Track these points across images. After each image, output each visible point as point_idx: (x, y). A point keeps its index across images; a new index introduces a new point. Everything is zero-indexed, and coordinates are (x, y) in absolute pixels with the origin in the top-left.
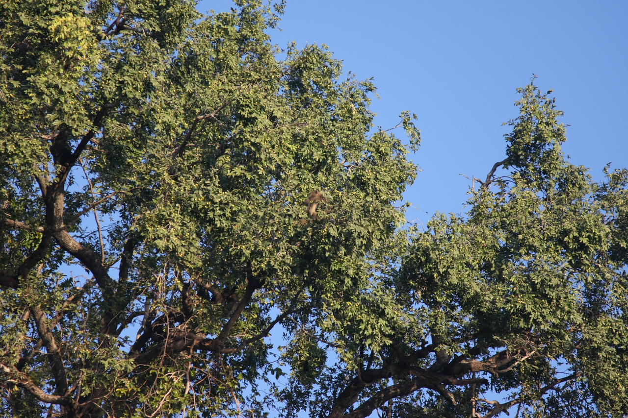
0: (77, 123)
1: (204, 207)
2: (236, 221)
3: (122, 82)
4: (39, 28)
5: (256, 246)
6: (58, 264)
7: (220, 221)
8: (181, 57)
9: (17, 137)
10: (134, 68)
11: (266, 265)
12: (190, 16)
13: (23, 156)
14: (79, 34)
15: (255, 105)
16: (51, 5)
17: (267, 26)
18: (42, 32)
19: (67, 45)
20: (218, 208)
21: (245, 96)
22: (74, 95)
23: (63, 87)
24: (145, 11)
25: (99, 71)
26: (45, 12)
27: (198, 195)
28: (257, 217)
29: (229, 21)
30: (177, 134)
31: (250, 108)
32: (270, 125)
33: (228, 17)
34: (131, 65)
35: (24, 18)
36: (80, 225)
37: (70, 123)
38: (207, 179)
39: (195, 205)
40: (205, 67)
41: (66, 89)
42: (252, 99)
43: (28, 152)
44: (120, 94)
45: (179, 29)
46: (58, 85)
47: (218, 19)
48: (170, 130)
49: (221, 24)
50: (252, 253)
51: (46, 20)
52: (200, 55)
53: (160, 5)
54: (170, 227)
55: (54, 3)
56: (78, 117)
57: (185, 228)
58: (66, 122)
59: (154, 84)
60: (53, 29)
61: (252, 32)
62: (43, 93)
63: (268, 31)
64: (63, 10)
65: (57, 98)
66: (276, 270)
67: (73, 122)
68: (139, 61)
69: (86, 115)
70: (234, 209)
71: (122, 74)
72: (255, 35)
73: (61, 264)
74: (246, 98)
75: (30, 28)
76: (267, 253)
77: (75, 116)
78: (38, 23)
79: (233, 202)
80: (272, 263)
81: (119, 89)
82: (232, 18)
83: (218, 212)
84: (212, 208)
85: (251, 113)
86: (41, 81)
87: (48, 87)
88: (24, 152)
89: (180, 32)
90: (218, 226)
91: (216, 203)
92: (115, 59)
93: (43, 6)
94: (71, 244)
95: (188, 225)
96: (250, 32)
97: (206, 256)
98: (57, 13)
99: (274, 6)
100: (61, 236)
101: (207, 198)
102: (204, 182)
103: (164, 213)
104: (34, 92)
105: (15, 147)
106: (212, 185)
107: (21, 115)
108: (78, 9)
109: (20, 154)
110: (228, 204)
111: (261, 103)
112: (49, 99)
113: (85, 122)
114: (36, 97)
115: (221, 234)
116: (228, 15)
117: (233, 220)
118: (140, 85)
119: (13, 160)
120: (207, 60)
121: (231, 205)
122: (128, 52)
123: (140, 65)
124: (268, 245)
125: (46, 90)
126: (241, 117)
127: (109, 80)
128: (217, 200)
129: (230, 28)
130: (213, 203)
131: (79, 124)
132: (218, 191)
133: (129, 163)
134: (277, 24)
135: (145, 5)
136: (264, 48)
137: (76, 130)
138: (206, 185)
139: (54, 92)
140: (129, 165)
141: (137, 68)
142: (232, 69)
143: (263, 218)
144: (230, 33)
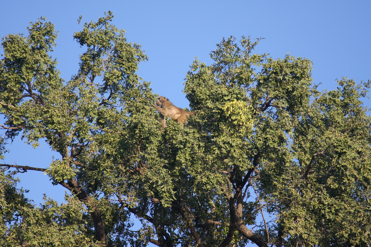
0: (242, 163)
1: (318, 208)
2: (338, 215)
3: (266, 138)
4: (218, 109)
5: (351, 230)
6: (245, 244)
7: (329, 215)
8: (303, 119)
9: (208, 173)
10: (273, 129)
11: (359, 241)
12: (307, 95)
13: (212, 184)
14: (240, 111)
15: (344, 145)
16: (225, 96)
17: (361, 96)
18: (220, 111)
19: (233, 118)
20: (327, 208)
21: (338, 140)
22: (239, 147)
23: (232, 143)
24: (280, 95)
25: (254, 132)
26: (222, 99)
27: (314, 201)
28: (350, 213)
29: (336, 95)
30: (306, 164)
31: (342, 147)
32: (357, 157)
33: (335, 93)
34: (271, 127)
35: (210, 104)
36: (255, 221)
37: (238, 163)
38: (319, 191)
39: (313, 207)
40: (318, 124)
41: (234, 144)
42: (343, 142)
43: (214, 181)
44: (265, 145)
45: (301, 103)
46: (229, 142)
47: (329, 94)
48: (301, 162)
49: (331, 97)
50: (349, 235)
51: (222, 104)
52: (314, 117)
53: (289, 90)
54: (298, 222)
55: (227, 94)
56: (243, 160)
57: (307, 222)
58: (236, 163)
59: (284, 138)
60: (225, 109)
61: (350, 101)
62: (221, 147)
63: (361, 99)
64: (232, 98)
65: (229, 149)
66: (366, 243)
67: (240, 163)
68: (276, 125)
69: (247, 158)
70: (336, 208)
71: (266, 134)
72: (352, 102)
73: (246, 244)
74: (339, 141)
75: (214, 109)
76: (359, 234)
77: (240, 159)
78: (218, 106)
79: (336, 204)
80: (363, 240)
81: (265, 142)
82: (338, 94)
83: (327, 210)
84: (323, 208)
85: (342, 150)
86: (220, 140)
87: (224, 143)
88: (212, 181)
89: (302, 105)
90: (328, 218)
91: (326, 205)
92: (261, 125)
93: (221, 96)
94: (247, 233)
95: (309, 219)
96: (349, 100)
97: (323, 237)
98: (229, 100)
99: (364, 84)
100: (242, 229)
101: (320, 202)
102: (317, 193)
103: (294, 212)
104: (216, 147)
105: (207, 179)
106: (322, 194)
107: (211, 160)
108: (241, 97)
109: (210, 183)
110: (332, 205)
111: (349, 143)
112: (225, 151)
113: (246, 162)
114: (218, 149)
115: (330, 223)
116: (335, 92)
117: (337, 214)
118: (276, 139)
119: (206, 187)
120: (319, 120)
121: (335, 206)
122: (269, 121)
123: (276, 127)
124: (359, 229)
125: (223, 145)
126: (337, 153)
127: (259, 137)
128: (326, 203)
129: (337, 99)
130: (324, 205)
131: (243, 164)
132: (326, 198)
133: (275, 184)
134: (366, 94)
135: (280, 92)
136: (358, 109)
137: (242, 168)
138: (318, 195)
139: (227, 146)
140: (275, 185)
141: (274, 129)
142: (339, 124)
143: (354, 213)
144: (337, 102)
